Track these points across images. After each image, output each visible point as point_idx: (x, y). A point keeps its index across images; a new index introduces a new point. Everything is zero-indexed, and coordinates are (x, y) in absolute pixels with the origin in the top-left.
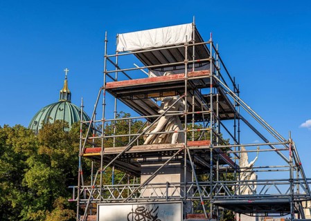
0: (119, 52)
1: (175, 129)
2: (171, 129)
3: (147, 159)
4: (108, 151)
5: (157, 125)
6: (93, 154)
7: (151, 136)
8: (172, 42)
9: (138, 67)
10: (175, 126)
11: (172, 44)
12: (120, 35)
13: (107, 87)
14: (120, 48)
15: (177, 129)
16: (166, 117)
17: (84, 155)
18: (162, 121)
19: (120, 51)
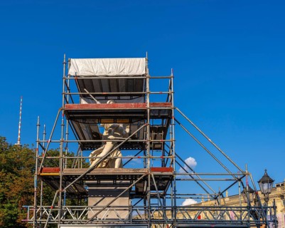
0: (71, 76)
1: (118, 155)
2: (115, 155)
3: (101, 182)
4: (67, 171)
5: (103, 149)
6: (51, 174)
7: (97, 160)
8: (126, 72)
9: (88, 93)
10: (119, 152)
11: (126, 74)
12: (73, 60)
13: (66, 108)
14: (72, 72)
15: (120, 155)
16: (113, 142)
17: (41, 174)
18: (108, 146)
19: (72, 74)
